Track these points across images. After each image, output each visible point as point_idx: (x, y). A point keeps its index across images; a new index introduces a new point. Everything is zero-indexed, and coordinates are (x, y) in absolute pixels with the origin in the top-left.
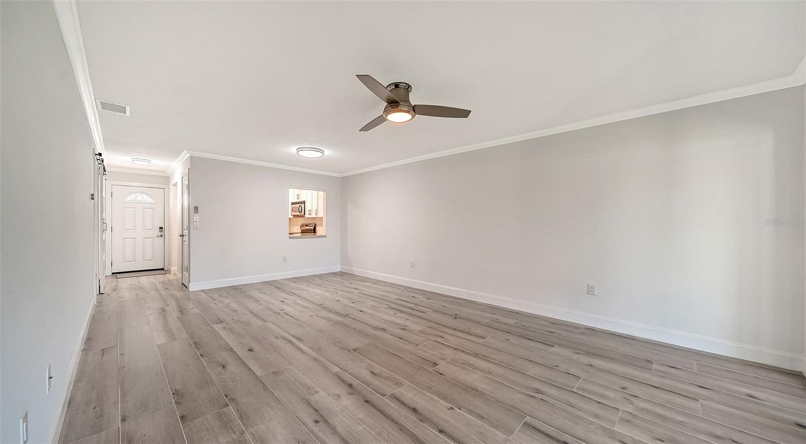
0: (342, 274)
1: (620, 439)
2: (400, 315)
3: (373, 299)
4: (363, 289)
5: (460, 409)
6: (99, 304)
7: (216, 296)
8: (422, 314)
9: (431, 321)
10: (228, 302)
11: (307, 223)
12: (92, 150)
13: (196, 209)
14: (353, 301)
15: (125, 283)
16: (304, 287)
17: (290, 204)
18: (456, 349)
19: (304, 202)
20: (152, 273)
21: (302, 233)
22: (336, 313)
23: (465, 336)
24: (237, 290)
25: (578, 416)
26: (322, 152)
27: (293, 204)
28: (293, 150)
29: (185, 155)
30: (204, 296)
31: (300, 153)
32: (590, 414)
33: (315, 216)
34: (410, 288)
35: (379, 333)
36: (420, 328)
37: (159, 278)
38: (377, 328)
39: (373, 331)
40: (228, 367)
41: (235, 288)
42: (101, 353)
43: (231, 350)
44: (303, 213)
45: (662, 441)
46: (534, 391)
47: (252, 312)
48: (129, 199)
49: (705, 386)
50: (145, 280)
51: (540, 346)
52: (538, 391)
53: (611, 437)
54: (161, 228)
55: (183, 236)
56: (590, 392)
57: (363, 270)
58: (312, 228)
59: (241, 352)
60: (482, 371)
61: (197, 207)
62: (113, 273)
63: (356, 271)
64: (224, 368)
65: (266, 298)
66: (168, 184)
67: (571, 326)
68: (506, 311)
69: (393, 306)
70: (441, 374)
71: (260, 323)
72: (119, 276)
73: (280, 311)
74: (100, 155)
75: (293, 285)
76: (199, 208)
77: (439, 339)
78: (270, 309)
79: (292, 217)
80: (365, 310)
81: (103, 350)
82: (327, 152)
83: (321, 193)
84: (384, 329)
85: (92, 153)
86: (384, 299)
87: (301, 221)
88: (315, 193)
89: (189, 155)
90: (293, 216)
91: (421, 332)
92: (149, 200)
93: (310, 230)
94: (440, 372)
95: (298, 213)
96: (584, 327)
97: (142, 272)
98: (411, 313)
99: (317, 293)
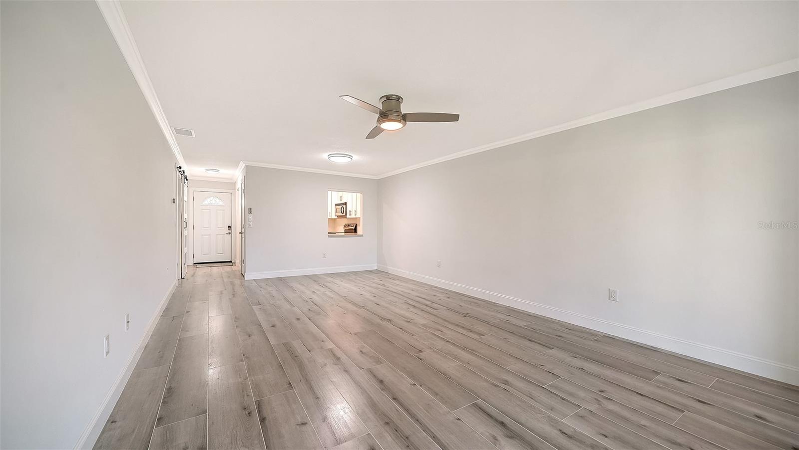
0: (377, 272)
1: (561, 429)
2: (412, 309)
3: (395, 295)
4: (391, 286)
5: (421, 386)
6: (180, 285)
7: (263, 285)
8: (434, 311)
9: (438, 317)
10: (271, 290)
11: (349, 223)
12: (174, 164)
13: (250, 210)
14: (375, 296)
15: (202, 271)
16: (337, 281)
17: (334, 205)
18: (448, 342)
19: (345, 204)
20: (223, 264)
21: (345, 232)
22: (355, 304)
23: (465, 332)
24: (282, 281)
25: (532, 406)
26: (351, 157)
27: (336, 205)
28: (325, 156)
29: (242, 165)
30: (254, 284)
31: (332, 159)
32: (545, 406)
33: (354, 217)
34: (436, 287)
35: (385, 324)
36: (423, 322)
37: (227, 268)
38: (385, 319)
39: (380, 322)
40: (253, 337)
41: (280, 279)
42: (172, 319)
43: (260, 325)
44: (344, 214)
45: (606, 437)
46: (502, 382)
47: (285, 299)
48: (206, 202)
49: (706, 401)
50: (215, 269)
51: (538, 347)
52: (506, 382)
53: (553, 426)
54: (229, 227)
55: (242, 233)
56: (560, 389)
57: (396, 269)
58: (353, 228)
59: (265, 326)
60: (461, 361)
61: (251, 209)
62: (194, 264)
63: (391, 269)
64: (249, 336)
65: (302, 288)
66: (234, 189)
67: (588, 333)
68: (525, 314)
69: (410, 302)
70: (421, 359)
71: (289, 307)
72: (198, 265)
73: (308, 300)
74: (180, 168)
75: (330, 279)
76: (252, 209)
77: (437, 333)
78: (301, 297)
79: (336, 217)
80: (383, 303)
81: (173, 317)
82: (356, 157)
83: (359, 195)
84: (390, 320)
85: (174, 167)
86: (406, 295)
87: (344, 221)
88: (354, 194)
89: (244, 165)
90: (338, 216)
91: (424, 325)
92: (221, 203)
93: (352, 230)
94: (421, 358)
95: (341, 214)
96: (603, 335)
97: (215, 264)
98: (424, 309)
99: (346, 287)
